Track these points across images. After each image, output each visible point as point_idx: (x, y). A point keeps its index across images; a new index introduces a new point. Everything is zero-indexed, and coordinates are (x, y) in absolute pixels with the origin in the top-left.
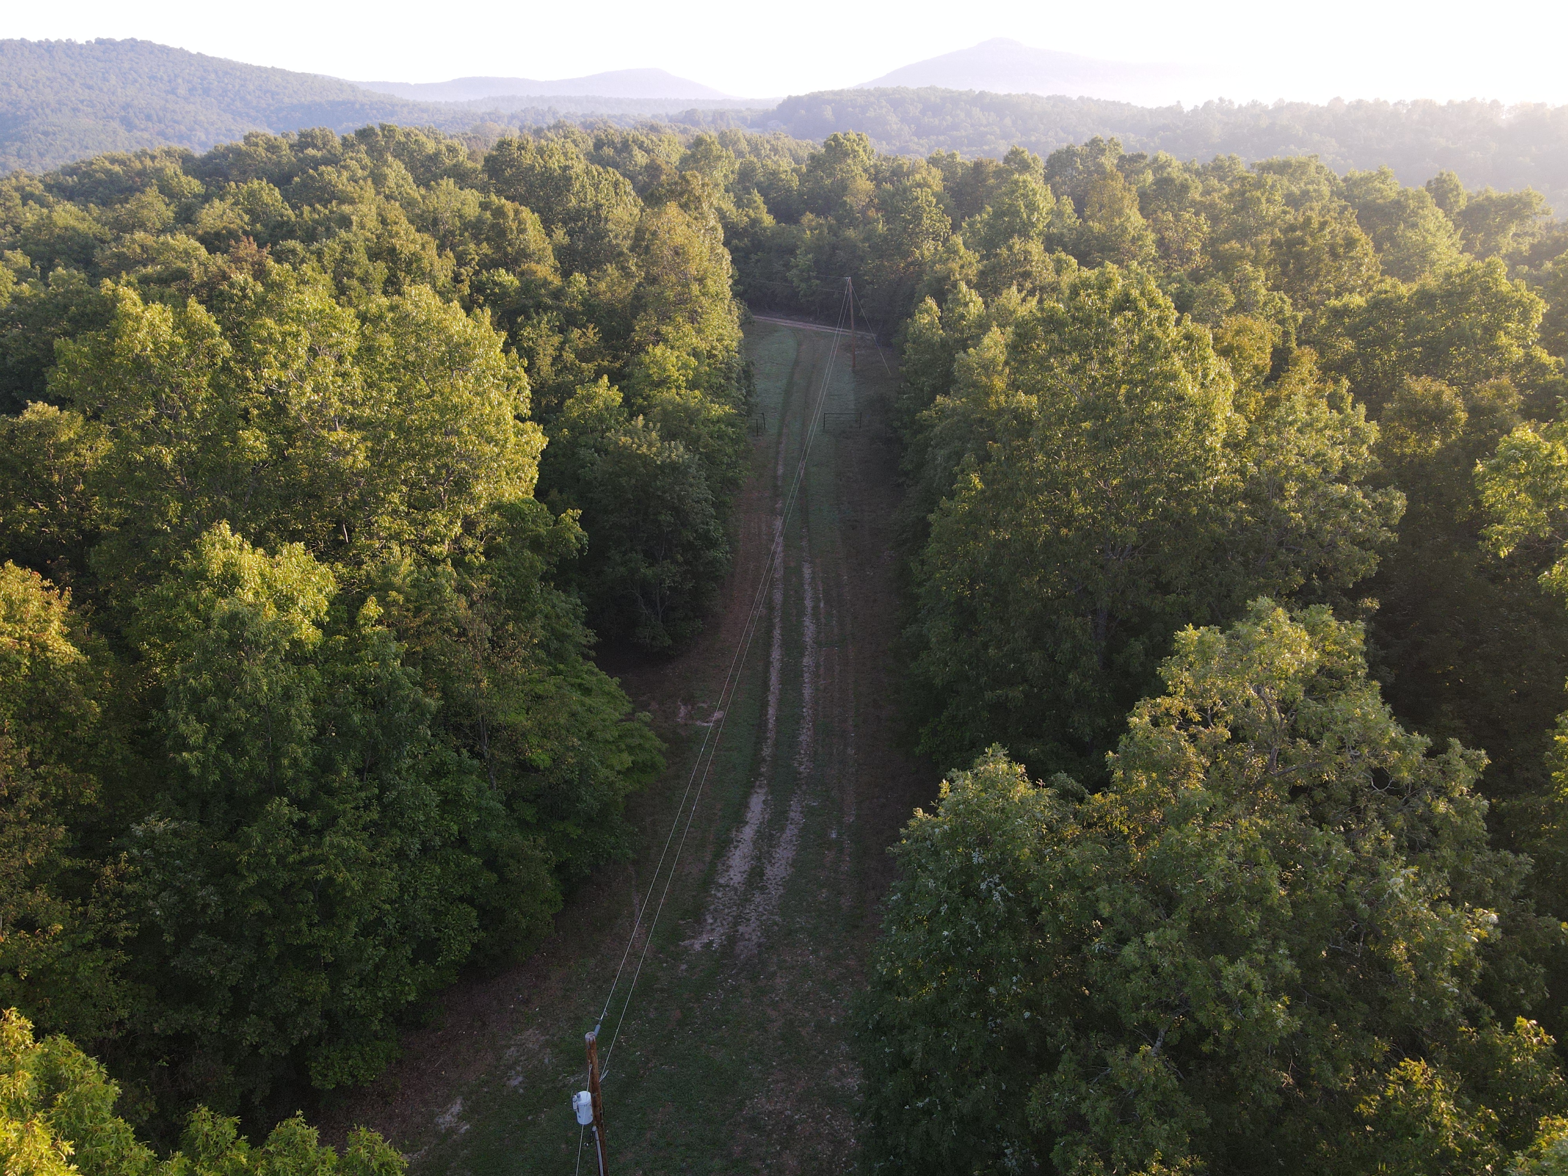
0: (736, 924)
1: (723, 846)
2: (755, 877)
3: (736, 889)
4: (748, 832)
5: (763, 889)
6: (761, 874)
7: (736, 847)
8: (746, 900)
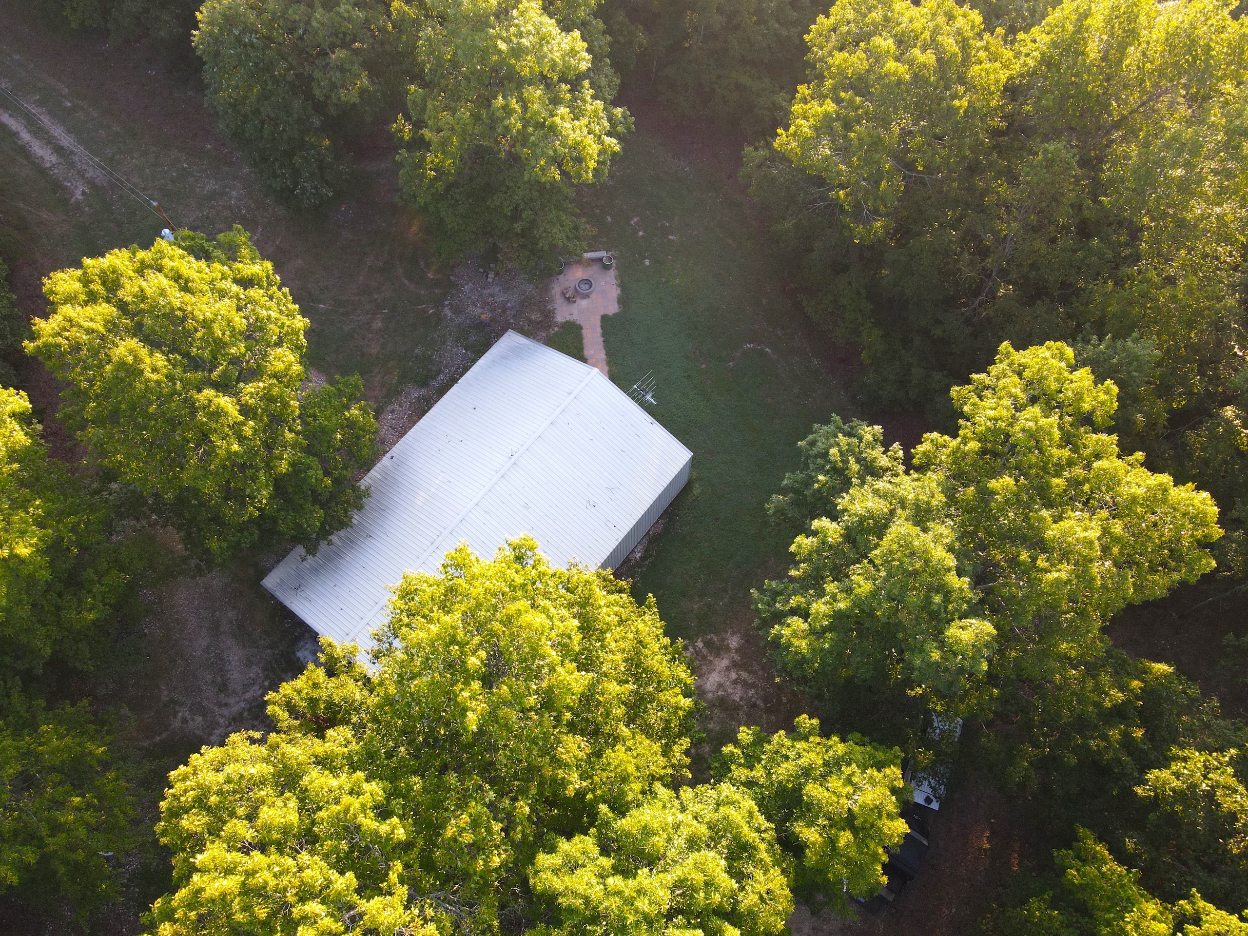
0: (83, 176)
1: (24, 151)
2: (59, 150)
3: (60, 163)
4: (26, 136)
5: (72, 153)
6: (62, 148)
7: (31, 147)
8: (72, 165)
